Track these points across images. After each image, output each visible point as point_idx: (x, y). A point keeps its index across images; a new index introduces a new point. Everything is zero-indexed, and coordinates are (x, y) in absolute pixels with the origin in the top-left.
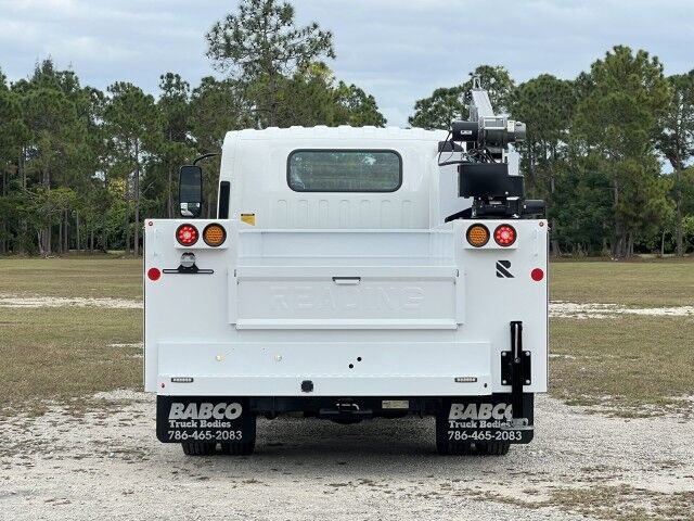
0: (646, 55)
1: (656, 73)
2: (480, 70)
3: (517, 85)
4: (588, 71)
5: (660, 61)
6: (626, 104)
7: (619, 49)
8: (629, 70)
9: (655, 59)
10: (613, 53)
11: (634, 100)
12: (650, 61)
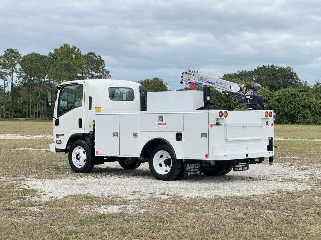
0: (75, 48)
1: (79, 54)
2: (8, 50)
3: (22, 56)
4: (53, 52)
5: (80, 50)
6: (69, 65)
7: (66, 45)
8: (69, 53)
9: (78, 49)
10: (63, 46)
11: (72, 63)
12: (76, 50)
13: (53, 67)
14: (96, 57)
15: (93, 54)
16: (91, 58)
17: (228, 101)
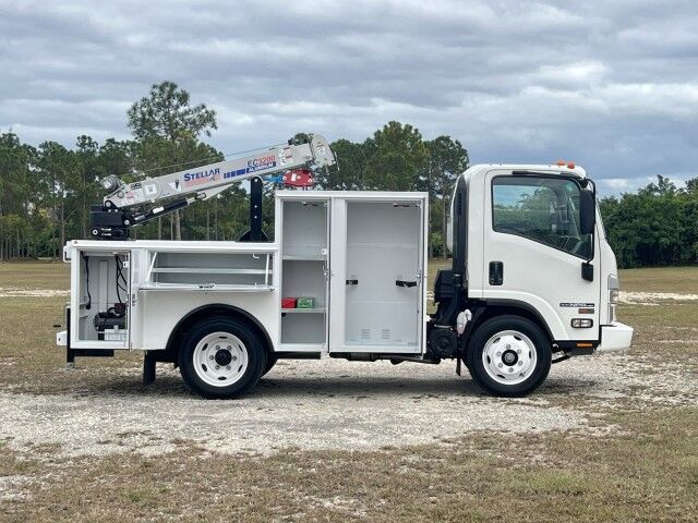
0: (411, 127)
1: (417, 139)
4: (372, 137)
5: (419, 131)
6: (398, 159)
7: (393, 124)
8: (399, 137)
9: (416, 130)
10: (389, 126)
11: (403, 157)
12: (413, 132)
13: (371, 164)
14: (452, 145)
15: (447, 139)
16: (443, 147)
17: (690, 223)
